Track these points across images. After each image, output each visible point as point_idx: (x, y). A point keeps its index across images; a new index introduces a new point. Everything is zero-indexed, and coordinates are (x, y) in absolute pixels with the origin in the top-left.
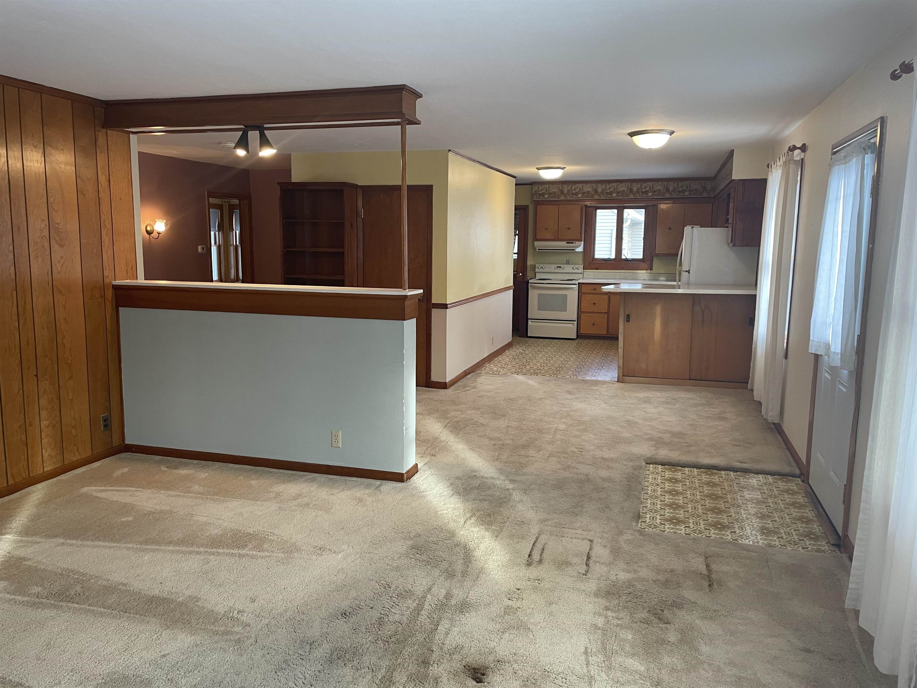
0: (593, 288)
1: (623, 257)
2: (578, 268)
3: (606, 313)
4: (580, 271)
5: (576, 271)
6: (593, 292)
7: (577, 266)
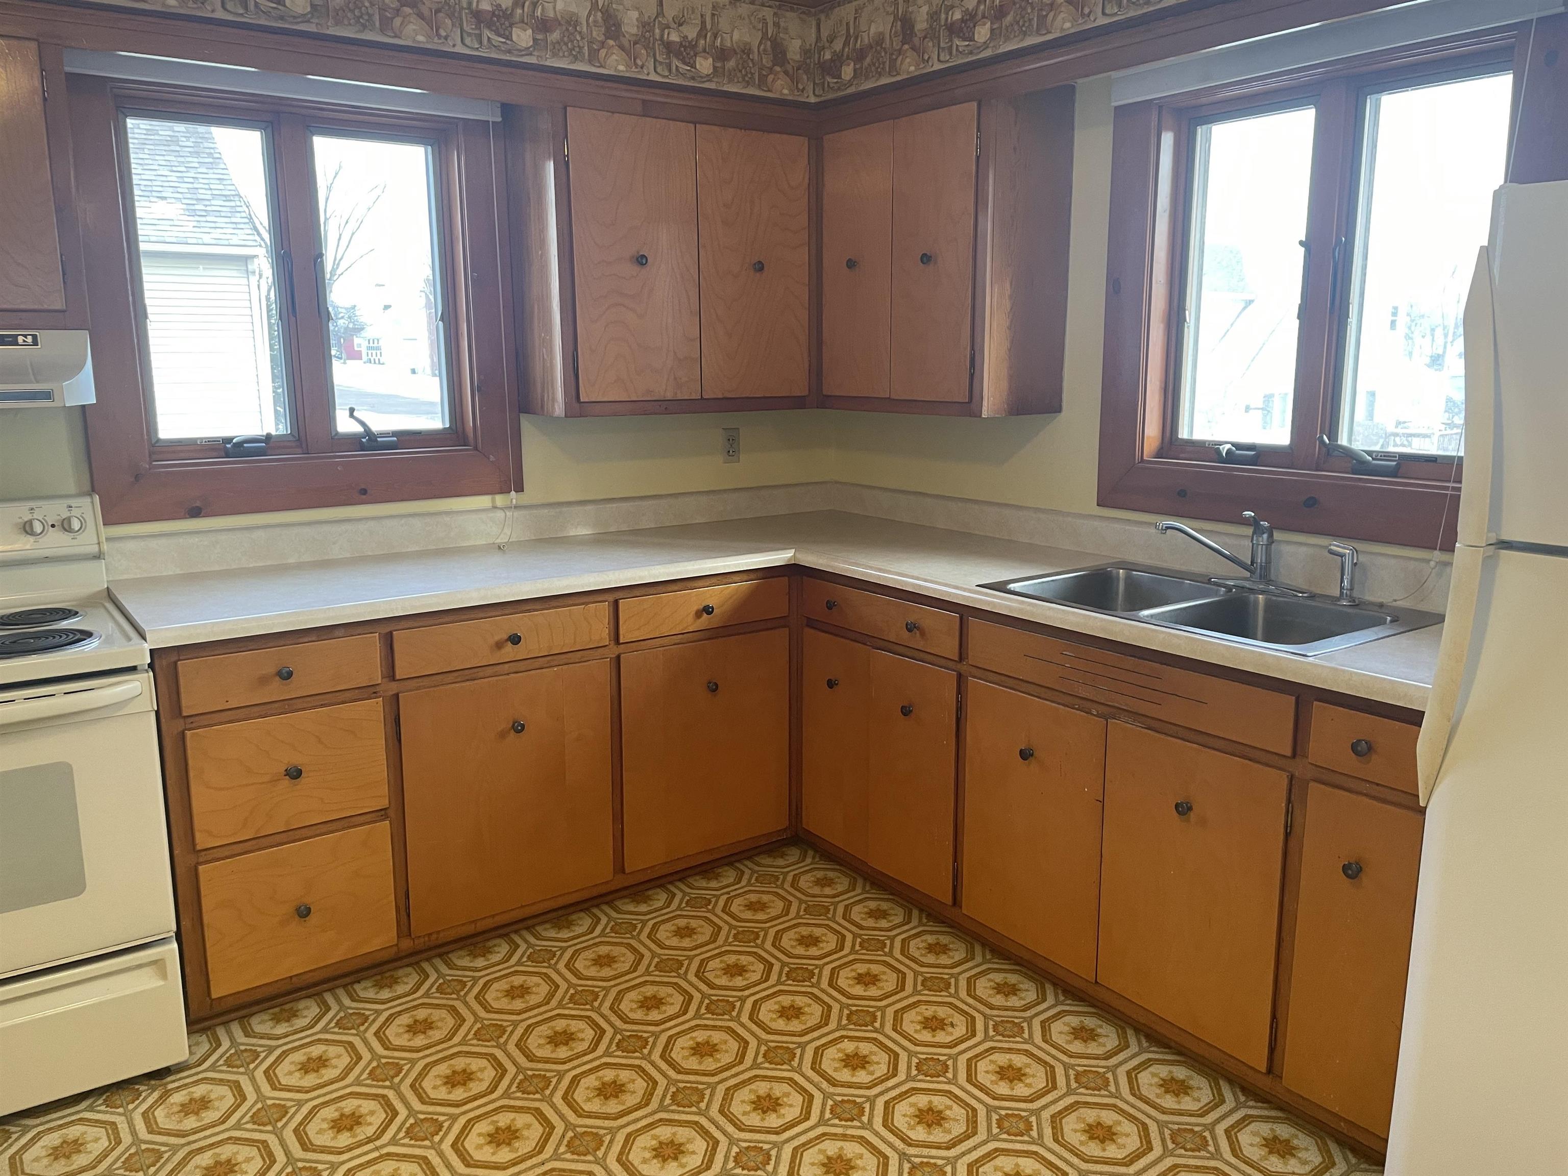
0: (271, 669)
1: (345, 425)
2: (65, 526)
3: (382, 814)
4: (86, 542)
5: (55, 542)
6: (276, 691)
7: (54, 510)
